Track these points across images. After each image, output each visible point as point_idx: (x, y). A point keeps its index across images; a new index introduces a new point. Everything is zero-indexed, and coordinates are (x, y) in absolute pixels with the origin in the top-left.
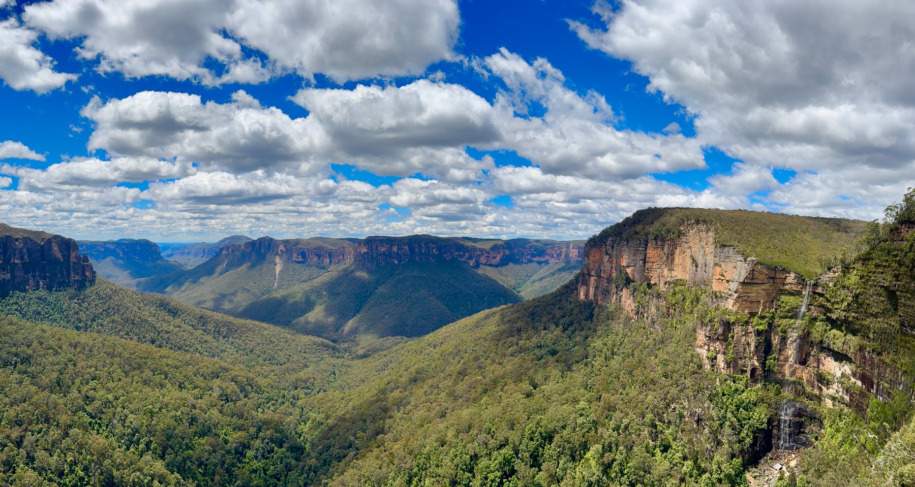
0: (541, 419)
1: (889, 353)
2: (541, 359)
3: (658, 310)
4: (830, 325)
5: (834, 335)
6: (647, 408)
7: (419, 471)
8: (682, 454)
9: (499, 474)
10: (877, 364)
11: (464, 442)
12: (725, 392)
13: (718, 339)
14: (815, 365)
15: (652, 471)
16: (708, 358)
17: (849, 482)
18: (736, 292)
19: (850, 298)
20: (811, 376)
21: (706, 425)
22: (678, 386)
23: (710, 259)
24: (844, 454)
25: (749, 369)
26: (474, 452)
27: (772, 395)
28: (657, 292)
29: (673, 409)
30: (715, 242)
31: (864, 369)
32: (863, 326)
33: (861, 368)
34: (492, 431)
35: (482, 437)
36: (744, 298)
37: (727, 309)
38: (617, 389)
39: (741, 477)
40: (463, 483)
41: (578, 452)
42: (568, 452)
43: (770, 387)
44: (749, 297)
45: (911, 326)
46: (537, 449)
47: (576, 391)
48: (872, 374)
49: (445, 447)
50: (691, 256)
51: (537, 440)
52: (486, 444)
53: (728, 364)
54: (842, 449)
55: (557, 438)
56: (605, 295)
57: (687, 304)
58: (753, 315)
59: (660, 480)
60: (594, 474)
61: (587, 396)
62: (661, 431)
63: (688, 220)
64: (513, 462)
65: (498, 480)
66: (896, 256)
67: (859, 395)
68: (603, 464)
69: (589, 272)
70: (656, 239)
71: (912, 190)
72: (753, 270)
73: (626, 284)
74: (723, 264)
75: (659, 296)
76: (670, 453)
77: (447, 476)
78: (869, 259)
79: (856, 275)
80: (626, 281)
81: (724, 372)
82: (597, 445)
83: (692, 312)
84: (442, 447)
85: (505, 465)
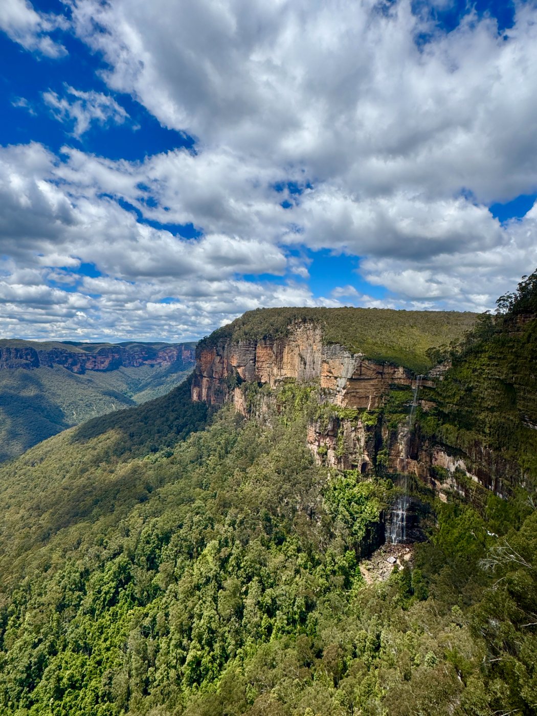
0: (157, 521)
1: (508, 449)
2: (155, 462)
3: (269, 408)
4: (442, 419)
5: (447, 430)
6: (261, 503)
7: (17, 607)
8: (296, 546)
9: (113, 584)
10: (495, 459)
11: (73, 559)
12: (337, 487)
13: (328, 435)
14: (428, 459)
15: (267, 564)
16: (318, 453)
17: (467, 579)
18: (344, 388)
19: (462, 392)
20: (423, 471)
21: (318, 518)
22: (290, 481)
23: (318, 356)
24: (462, 551)
25: (359, 464)
26: (85, 568)
27: (383, 489)
28: (268, 391)
29: (287, 503)
30: (322, 340)
31: (480, 464)
32: (477, 420)
33: (477, 464)
34: (104, 541)
35: (93, 550)
36: (353, 394)
37: (336, 405)
38: (231, 486)
39: (355, 570)
40: (73, 603)
41: (195, 550)
42: (185, 550)
43: (381, 481)
44: (357, 392)
45: (533, 421)
46: (154, 551)
47: (192, 490)
48: (490, 470)
49: (49, 571)
50: (299, 354)
51: (154, 543)
52: (98, 556)
53: (339, 460)
54: (458, 545)
55: (174, 537)
56: (218, 395)
57: (297, 401)
58: (361, 410)
59: (275, 572)
60: (212, 569)
61: (202, 495)
62: (276, 525)
63: (295, 319)
64: (129, 569)
65: (113, 591)
66: (512, 347)
67: (476, 491)
68: (220, 559)
69: (201, 372)
70: (264, 338)
71: (527, 278)
72: (361, 366)
73: (237, 384)
74: (331, 361)
75: (269, 394)
76: (285, 545)
77: (52, 601)
78: (481, 352)
79: (468, 368)
80: (238, 381)
81: (334, 467)
82: (214, 541)
83: (301, 409)
84: (46, 572)
85: (120, 573)
